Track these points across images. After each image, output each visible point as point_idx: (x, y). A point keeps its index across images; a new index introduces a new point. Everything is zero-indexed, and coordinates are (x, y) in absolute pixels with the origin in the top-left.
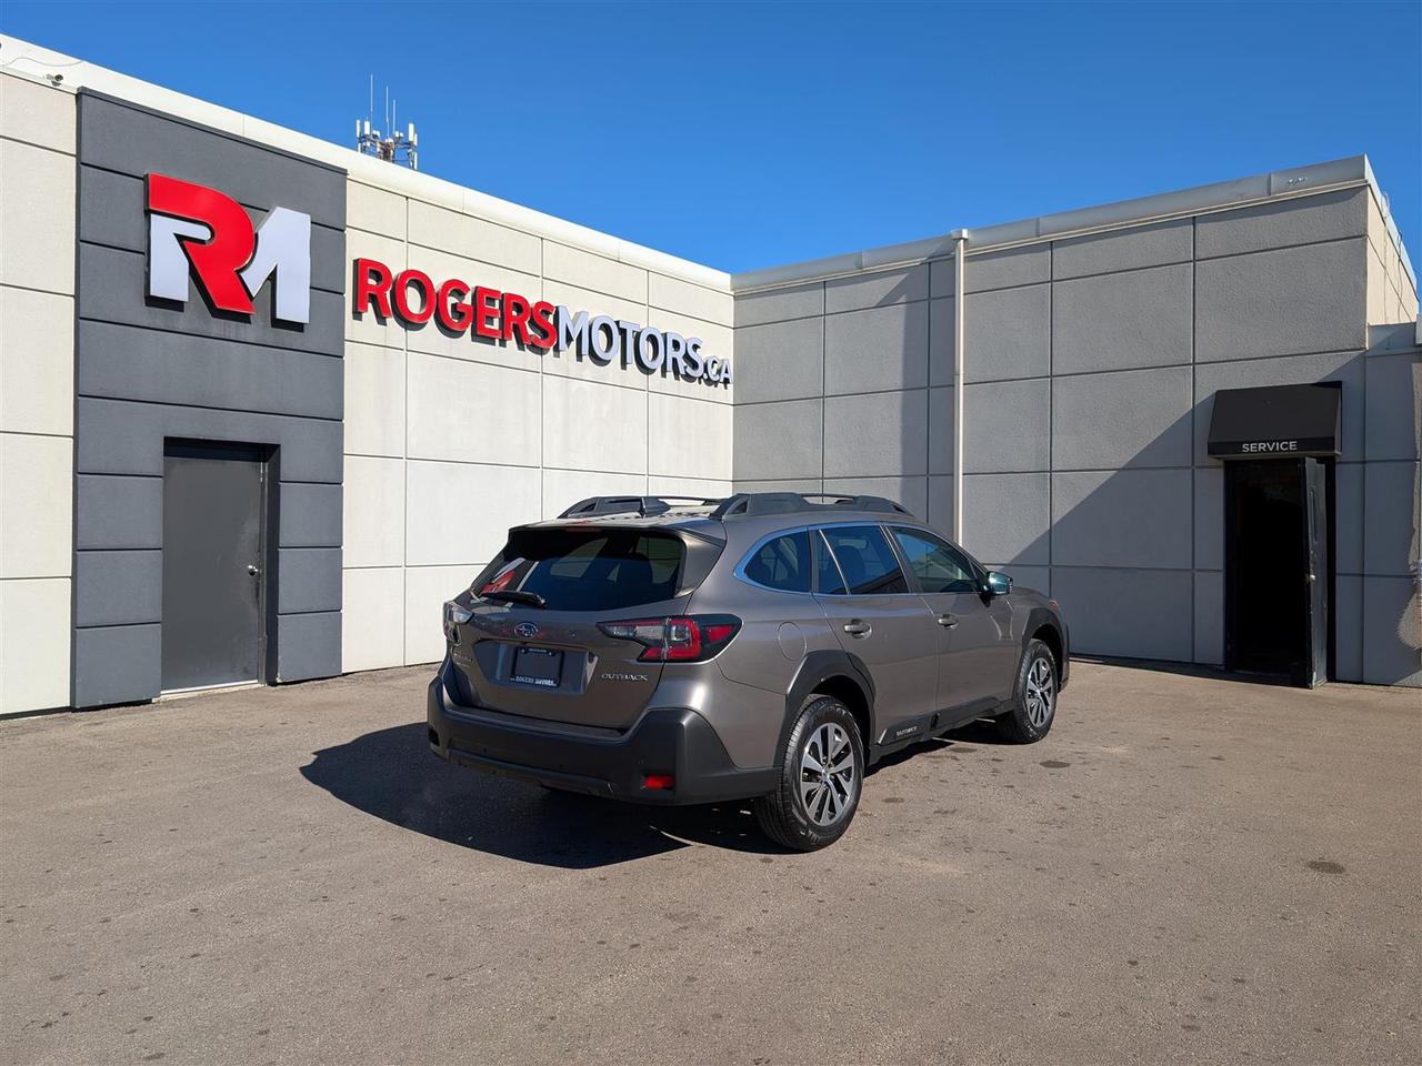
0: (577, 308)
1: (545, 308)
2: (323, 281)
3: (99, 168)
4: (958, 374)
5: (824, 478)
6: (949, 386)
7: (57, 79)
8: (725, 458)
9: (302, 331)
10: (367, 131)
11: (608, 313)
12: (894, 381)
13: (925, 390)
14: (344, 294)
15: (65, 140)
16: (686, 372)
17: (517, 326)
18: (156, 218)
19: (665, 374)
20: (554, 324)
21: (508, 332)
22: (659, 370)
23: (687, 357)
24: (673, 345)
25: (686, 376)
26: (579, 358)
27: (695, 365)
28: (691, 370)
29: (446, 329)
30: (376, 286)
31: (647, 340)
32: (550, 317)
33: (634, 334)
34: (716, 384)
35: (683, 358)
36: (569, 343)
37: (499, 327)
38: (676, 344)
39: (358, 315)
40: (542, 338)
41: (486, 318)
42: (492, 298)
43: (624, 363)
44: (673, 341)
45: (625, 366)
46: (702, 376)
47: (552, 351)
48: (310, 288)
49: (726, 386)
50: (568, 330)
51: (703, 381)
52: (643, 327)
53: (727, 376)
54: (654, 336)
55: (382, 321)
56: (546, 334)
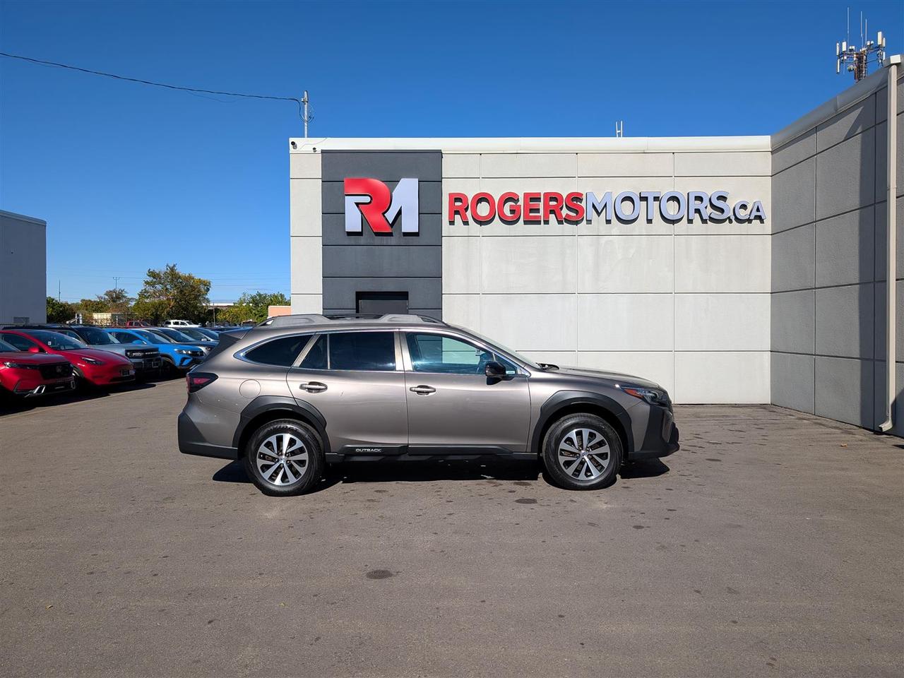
0: (594, 192)
1: (576, 197)
2: (429, 209)
3: (328, 181)
4: (889, 189)
5: (815, 288)
6: (885, 201)
7: (314, 149)
8: (762, 276)
9: (418, 236)
10: (844, 49)
11: (634, 188)
12: (855, 201)
13: (873, 207)
14: (441, 213)
15: (318, 173)
16: (710, 217)
17: (554, 210)
18: (346, 197)
19: (690, 221)
20: (583, 204)
21: (546, 216)
22: (685, 219)
23: (713, 206)
24: (695, 200)
25: (712, 220)
26: (608, 222)
27: (722, 211)
28: (716, 215)
29: (505, 221)
30: (460, 205)
31: (668, 200)
32: (581, 200)
33: (656, 199)
34: (749, 221)
35: (706, 207)
36: (599, 214)
37: (541, 213)
38: (699, 198)
39: (452, 223)
40: (575, 215)
41: (531, 209)
42: (535, 198)
43: (647, 220)
44: (696, 197)
45: (649, 221)
46: (729, 218)
47: (585, 221)
48: (419, 214)
49: (762, 221)
50: (594, 206)
51: (733, 220)
52: (665, 193)
53: (758, 214)
54: (676, 197)
55: (466, 223)
56: (577, 212)
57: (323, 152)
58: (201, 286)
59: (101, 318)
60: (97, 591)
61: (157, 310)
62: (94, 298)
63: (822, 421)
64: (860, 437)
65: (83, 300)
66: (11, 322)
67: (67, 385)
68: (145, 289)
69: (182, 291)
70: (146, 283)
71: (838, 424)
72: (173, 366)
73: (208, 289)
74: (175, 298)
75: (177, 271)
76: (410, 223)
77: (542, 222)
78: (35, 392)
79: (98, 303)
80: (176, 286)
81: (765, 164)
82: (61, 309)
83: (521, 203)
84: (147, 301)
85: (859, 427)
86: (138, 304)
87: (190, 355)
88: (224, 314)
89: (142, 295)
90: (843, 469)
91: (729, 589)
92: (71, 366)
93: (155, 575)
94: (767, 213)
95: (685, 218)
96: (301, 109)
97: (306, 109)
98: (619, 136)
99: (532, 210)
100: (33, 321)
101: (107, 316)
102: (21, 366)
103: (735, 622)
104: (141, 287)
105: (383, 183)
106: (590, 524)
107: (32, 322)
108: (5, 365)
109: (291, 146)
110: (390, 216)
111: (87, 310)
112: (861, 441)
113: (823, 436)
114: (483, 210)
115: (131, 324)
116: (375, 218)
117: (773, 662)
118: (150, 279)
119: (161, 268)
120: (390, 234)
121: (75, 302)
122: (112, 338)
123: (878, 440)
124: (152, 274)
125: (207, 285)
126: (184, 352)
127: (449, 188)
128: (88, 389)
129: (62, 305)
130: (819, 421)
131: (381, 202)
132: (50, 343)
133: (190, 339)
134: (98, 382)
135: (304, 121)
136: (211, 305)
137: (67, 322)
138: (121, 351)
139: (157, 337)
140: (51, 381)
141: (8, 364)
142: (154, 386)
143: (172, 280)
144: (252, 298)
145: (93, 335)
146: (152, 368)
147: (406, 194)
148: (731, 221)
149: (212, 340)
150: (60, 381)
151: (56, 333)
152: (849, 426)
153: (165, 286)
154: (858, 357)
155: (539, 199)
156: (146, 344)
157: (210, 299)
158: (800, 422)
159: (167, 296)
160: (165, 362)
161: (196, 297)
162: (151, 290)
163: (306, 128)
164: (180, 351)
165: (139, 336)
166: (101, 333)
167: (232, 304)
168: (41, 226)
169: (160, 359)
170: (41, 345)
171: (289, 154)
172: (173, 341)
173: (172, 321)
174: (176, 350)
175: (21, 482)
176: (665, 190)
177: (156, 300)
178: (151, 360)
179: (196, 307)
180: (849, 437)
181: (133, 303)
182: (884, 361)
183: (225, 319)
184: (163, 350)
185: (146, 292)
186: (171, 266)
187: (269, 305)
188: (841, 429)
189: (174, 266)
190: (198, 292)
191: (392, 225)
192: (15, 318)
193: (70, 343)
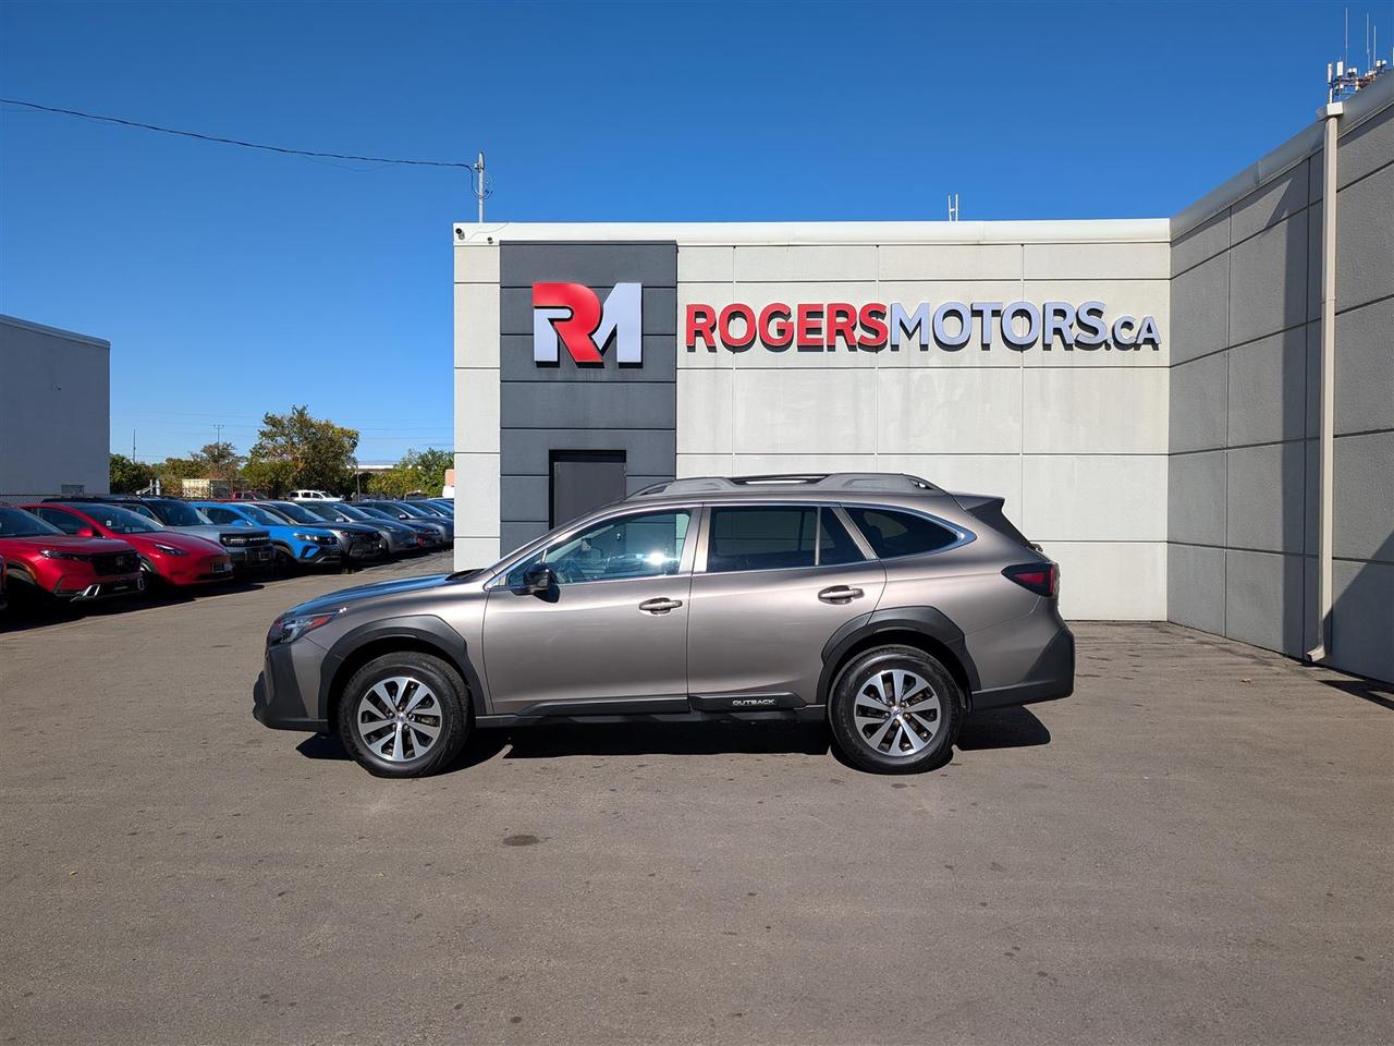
0: (903, 303)
1: (876, 311)
2: (657, 330)
3: (510, 287)
4: (1325, 302)
5: (1228, 448)
6: (1319, 320)
7: (490, 239)
8: (1155, 430)
9: (641, 367)
10: (1340, 72)
11: (962, 298)
12: (1277, 320)
13: (1304, 327)
14: (676, 335)
15: (495, 274)
16: (1076, 341)
17: (842, 331)
18: (535, 310)
19: (1047, 347)
20: (886, 321)
21: (831, 338)
22: (1039, 345)
23: (1081, 324)
24: (1055, 315)
25: (1079, 344)
26: (924, 347)
27: (1095, 331)
28: (1087, 337)
29: (772, 347)
30: (704, 323)
31: (1014, 315)
32: (883, 315)
33: (996, 313)
34: (1136, 346)
35: (1071, 326)
36: (910, 336)
37: (824, 335)
38: (1060, 313)
39: (691, 349)
40: (874, 337)
41: (807, 329)
42: (815, 312)
43: (982, 344)
44: (1055, 311)
45: (986, 347)
46: (1105, 342)
47: (888, 346)
48: (642, 335)
49: (1156, 347)
50: (902, 324)
51: (1112, 346)
52: (1008, 304)
53: (1150, 336)
54: (1027, 312)
55: (712, 349)
56: (876, 333)
57: (503, 244)
58: (345, 439)
59: (194, 486)
60: (137, 856)
61: (277, 475)
62: (186, 457)
63: (1234, 646)
64: (1277, 669)
65: (169, 460)
66: (58, 492)
67: (132, 584)
68: (260, 444)
69: (315, 447)
70: (261, 433)
71: (1255, 652)
72: (291, 559)
73: (355, 444)
74: (305, 458)
75: (308, 417)
76: (629, 350)
77: (825, 348)
78: (85, 594)
79: (191, 464)
80: (306, 439)
81: (1161, 261)
82: (134, 473)
83: (794, 319)
84: (263, 461)
85: (1284, 655)
86: (250, 465)
87: (316, 542)
88: (379, 482)
89: (256, 452)
90: (1231, 713)
91: (994, 864)
92: (138, 556)
93: (219, 837)
94: (1163, 335)
95: (1040, 341)
96: (474, 180)
97: (481, 180)
98: (953, 220)
99: (809, 331)
100: (90, 490)
101: (203, 483)
102: (65, 556)
103: (984, 905)
104: (255, 440)
105: (589, 290)
106: (833, 781)
107: (89, 492)
108: (42, 554)
109: (456, 235)
110: (600, 338)
111: (174, 473)
112: (1278, 674)
113: (1224, 667)
114: (738, 329)
115: (238, 496)
116: (578, 341)
117: (1014, 952)
118: (267, 428)
119: (284, 412)
120: (600, 365)
121: (158, 463)
122: (201, 516)
123: (1303, 673)
124: (272, 421)
125: (353, 438)
126: (308, 538)
127: (687, 296)
128: (162, 592)
129: (137, 467)
130: (1226, 646)
131: (587, 317)
132: (109, 523)
133: (319, 518)
134: (177, 581)
135: (478, 197)
136: (360, 467)
137: (138, 493)
138: (214, 536)
139: (269, 515)
140: (109, 579)
141: (46, 552)
142: (263, 587)
143: (300, 432)
144: (421, 457)
145: (174, 511)
146: (259, 562)
147: (623, 307)
148: (1108, 347)
149: (351, 520)
150: (122, 578)
151: (119, 508)
152: (1269, 654)
153: (291, 439)
154: (1280, 550)
155: (820, 314)
156: (252, 525)
157: (358, 459)
158: (1199, 647)
159: (292, 454)
160: (279, 552)
161: (337, 456)
162: (269, 444)
163: (481, 206)
164: (302, 537)
165: (241, 513)
166: (186, 509)
167: (392, 467)
168: (102, 348)
169: (270, 548)
170: (98, 527)
171: (451, 248)
172: (292, 521)
173: (300, 492)
174: (296, 534)
175: (53, 718)
176: (1009, 300)
177: (277, 460)
178: (258, 550)
179: (335, 470)
180: (1261, 669)
181: (243, 465)
182: (1316, 556)
183: (381, 489)
184: (275, 534)
185: (262, 447)
186: (299, 408)
187: (447, 468)
188: (1254, 657)
189: (304, 408)
190: (340, 447)
191: (603, 351)
192: (63, 486)
193: (138, 524)
